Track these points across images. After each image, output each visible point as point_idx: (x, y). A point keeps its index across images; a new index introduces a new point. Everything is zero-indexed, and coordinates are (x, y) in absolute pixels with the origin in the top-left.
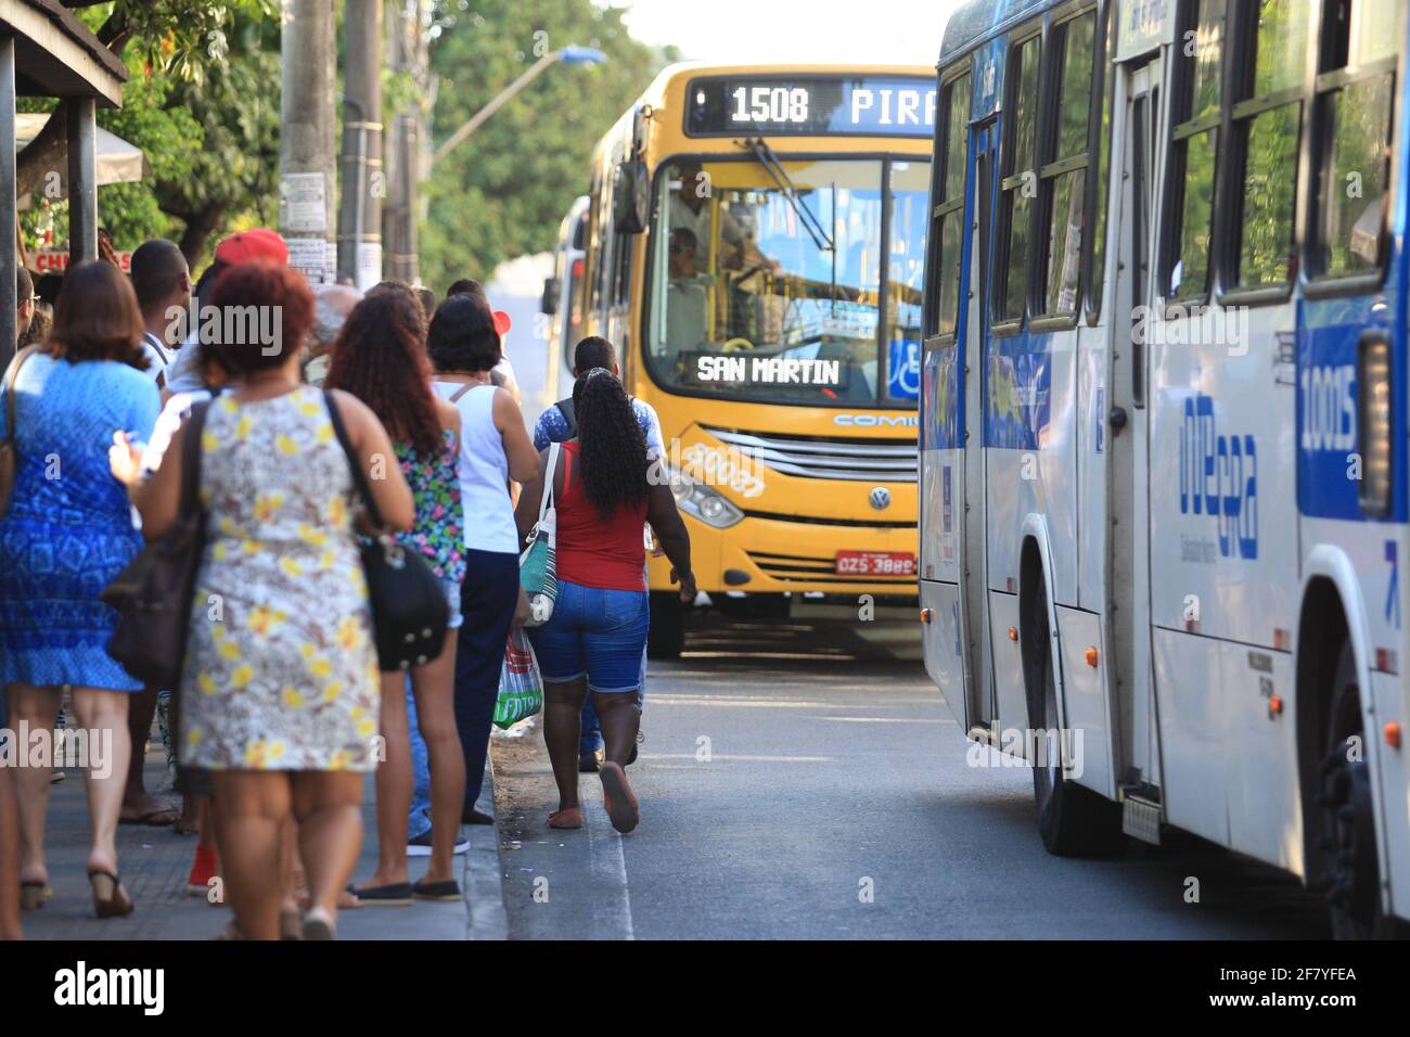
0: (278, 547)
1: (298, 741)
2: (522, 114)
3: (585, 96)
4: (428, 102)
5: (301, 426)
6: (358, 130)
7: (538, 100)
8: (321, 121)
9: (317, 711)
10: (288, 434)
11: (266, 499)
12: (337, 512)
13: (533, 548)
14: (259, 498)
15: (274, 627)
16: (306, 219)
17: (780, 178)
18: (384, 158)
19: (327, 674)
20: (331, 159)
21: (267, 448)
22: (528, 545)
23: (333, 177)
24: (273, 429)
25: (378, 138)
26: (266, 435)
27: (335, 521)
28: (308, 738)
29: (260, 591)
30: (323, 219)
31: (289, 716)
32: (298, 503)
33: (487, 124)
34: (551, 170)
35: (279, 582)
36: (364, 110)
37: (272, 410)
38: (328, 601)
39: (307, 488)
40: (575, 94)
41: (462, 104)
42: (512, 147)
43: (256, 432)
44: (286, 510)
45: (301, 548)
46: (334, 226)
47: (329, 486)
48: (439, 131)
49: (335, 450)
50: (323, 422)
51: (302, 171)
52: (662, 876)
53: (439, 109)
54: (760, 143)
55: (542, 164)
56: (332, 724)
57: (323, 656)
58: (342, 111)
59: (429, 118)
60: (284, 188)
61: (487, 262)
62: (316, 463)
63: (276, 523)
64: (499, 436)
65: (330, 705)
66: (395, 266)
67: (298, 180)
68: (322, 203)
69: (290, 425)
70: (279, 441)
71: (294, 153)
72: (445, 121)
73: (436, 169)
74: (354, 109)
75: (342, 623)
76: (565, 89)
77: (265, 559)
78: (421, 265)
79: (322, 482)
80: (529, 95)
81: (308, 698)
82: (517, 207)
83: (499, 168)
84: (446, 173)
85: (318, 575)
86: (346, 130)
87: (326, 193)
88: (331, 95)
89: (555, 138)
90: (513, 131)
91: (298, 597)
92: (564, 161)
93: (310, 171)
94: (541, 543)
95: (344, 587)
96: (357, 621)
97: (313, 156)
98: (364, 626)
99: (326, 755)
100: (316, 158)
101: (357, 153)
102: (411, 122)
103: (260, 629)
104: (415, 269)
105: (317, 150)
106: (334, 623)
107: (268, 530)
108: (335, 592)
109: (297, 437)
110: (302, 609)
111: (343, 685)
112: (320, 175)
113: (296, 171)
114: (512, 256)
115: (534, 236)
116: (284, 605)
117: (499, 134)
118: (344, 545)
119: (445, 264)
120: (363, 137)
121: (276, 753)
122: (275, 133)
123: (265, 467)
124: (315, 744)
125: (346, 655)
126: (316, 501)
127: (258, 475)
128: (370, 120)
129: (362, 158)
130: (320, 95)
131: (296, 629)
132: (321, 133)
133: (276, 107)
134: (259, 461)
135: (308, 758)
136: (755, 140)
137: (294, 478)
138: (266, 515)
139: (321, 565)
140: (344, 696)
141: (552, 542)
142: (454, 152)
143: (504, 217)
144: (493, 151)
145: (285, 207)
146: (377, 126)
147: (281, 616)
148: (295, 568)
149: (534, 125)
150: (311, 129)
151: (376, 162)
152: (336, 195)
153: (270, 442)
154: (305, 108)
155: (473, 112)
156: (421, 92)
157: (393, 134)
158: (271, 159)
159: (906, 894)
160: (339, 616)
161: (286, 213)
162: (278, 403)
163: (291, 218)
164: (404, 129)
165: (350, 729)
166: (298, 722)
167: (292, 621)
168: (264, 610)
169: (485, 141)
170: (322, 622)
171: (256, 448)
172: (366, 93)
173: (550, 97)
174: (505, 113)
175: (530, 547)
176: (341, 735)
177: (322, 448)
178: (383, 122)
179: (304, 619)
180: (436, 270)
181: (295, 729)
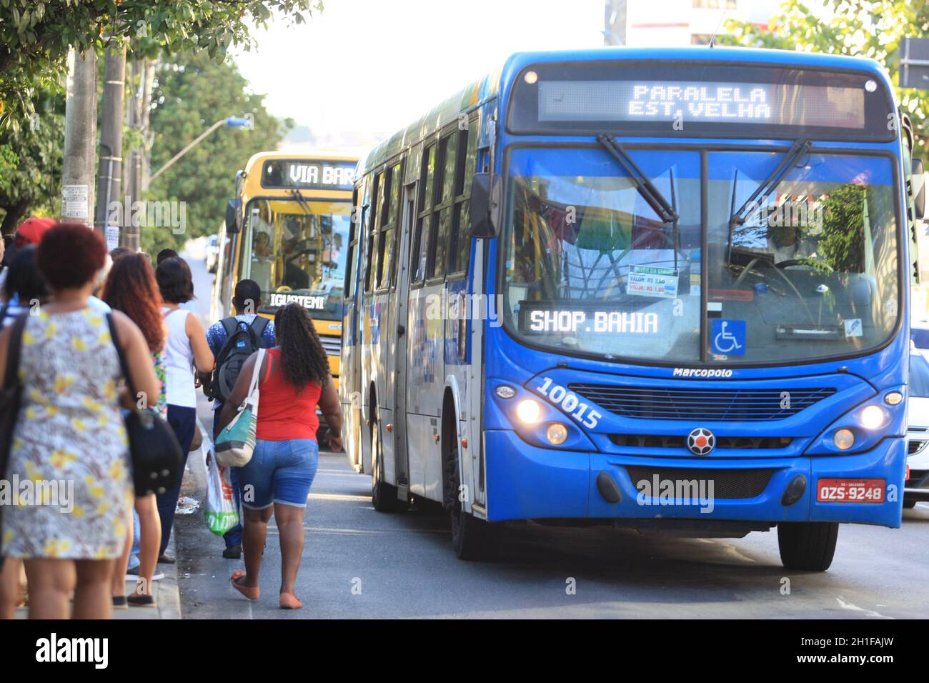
0: (69, 411)
1: (78, 540)
2: (202, 155)
3: (239, 146)
4: (148, 147)
5: (89, 332)
6: (109, 161)
7: (212, 147)
8: (87, 155)
9: (92, 520)
10: (79, 335)
11: (63, 380)
12: (109, 389)
13: (242, 414)
14: (58, 378)
15: (67, 464)
16: (77, 211)
17: (306, 209)
18: (122, 178)
19: (101, 496)
20: (92, 177)
21: (66, 345)
22: (238, 412)
23: (93, 187)
24: (70, 333)
25: (119, 166)
26: (66, 336)
27: (108, 396)
28: (84, 538)
29: (58, 440)
30: (86, 211)
31: (74, 523)
32: (84, 383)
33: (183, 159)
34: (217, 188)
35: (71, 435)
36: (112, 150)
37: (70, 320)
38: (104, 448)
39: (90, 373)
40: (234, 145)
41: (167, 147)
42: (195, 174)
43: (59, 333)
44: (76, 388)
45: (87, 413)
46: (93, 216)
47: (105, 373)
48: (155, 164)
49: (110, 349)
50: (103, 331)
51: (76, 184)
52: (272, 596)
53: (154, 150)
54: (298, 192)
55: (213, 184)
56: (101, 529)
57: (99, 485)
58: (99, 150)
59: (150, 156)
60: (65, 193)
61: (180, 240)
62: (98, 357)
63: (69, 395)
64: (187, 339)
65: (100, 516)
66: (127, 239)
67: (73, 189)
68: (86, 202)
69: (82, 330)
70: (74, 341)
71: (71, 173)
72: (156, 158)
73: (151, 185)
74: (106, 149)
75: (113, 463)
76: (228, 142)
77: (61, 419)
78: (141, 240)
79: (101, 370)
80: (207, 144)
81: (88, 511)
82: (198, 208)
83: (188, 185)
84: (157, 188)
85: (96, 431)
86: (100, 160)
87: (89, 197)
88: (93, 141)
89: (220, 169)
90: (196, 164)
91: (83, 445)
92: (226, 182)
93: (80, 184)
94: (248, 411)
95: (114, 439)
96: (122, 462)
97: (82, 175)
98: (126, 465)
99: (95, 550)
100: (83, 177)
101: (107, 174)
102: (138, 157)
103: (58, 465)
104: (138, 242)
105: (84, 171)
106: (107, 463)
107: (63, 400)
108: (107, 442)
109: (85, 339)
110: (86, 453)
111: (109, 503)
112: (86, 186)
113: (71, 184)
114: (194, 236)
115: (208, 226)
116: (74, 450)
117: (189, 166)
118: (115, 410)
119: (155, 239)
120: (111, 164)
121: (66, 548)
122: (60, 161)
123: (63, 358)
124: (89, 542)
125: (114, 484)
126: (96, 382)
127: (58, 363)
128: (115, 155)
129: (110, 177)
130: (87, 140)
131: (82, 466)
132: (87, 162)
133: (61, 147)
134: (59, 353)
135: (85, 551)
136: (295, 190)
137: (83, 366)
138: (62, 390)
139: (99, 424)
140: (110, 510)
141: (255, 411)
142: (162, 175)
143: (189, 214)
144: (184, 175)
145: (65, 204)
146: (119, 159)
147: (73, 458)
148: (82, 426)
149: (209, 161)
150: (81, 159)
151: (118, 180)
152: (94, 199)
153: (67, 341)
154: (78, 148)
155: (173, 154)
156: (146, 140)
157: (128, 164)
158: (58, 176)
159: (412, 610)
160: (111, 458)
161: (65, 208)
162: (75, 315)
163: (68, 210)
164: (134, 161)
165: (111, 533)
166: (79, 527)
167: (80, 461)
168: (61, 453)
169: (180, 170)
170: (100, 461)
171: (59, 344)
172: (113, 141)
173: (219, 145)
174: (193, 154)
175: (240, 414)
176: (105, 536)
177: (102, 347)
178: (122, 157)
179: (88, 460)
180: (150, 243)
181: (77, 531)
